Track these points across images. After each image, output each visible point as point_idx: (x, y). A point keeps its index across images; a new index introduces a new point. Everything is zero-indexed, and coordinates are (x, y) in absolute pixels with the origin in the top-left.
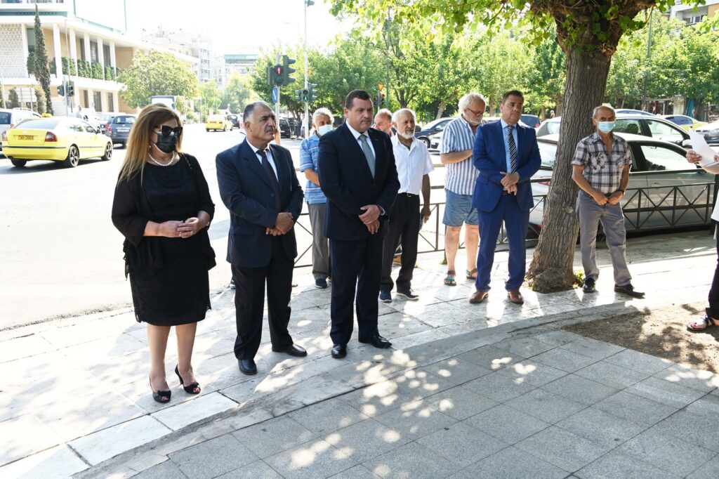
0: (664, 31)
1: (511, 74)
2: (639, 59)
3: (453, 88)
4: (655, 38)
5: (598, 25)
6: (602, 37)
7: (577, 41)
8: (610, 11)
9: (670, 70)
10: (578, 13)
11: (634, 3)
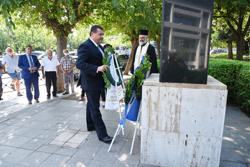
0: (88, 32)
1: (50, 41)
2: (82, 39)
3: (33, 44)
4: (86, 34)
5: (63, 31)
6: (64, 34)
7: (58, 34)
8: (65, 28)
10: (57, 28)
11: (70, 27)
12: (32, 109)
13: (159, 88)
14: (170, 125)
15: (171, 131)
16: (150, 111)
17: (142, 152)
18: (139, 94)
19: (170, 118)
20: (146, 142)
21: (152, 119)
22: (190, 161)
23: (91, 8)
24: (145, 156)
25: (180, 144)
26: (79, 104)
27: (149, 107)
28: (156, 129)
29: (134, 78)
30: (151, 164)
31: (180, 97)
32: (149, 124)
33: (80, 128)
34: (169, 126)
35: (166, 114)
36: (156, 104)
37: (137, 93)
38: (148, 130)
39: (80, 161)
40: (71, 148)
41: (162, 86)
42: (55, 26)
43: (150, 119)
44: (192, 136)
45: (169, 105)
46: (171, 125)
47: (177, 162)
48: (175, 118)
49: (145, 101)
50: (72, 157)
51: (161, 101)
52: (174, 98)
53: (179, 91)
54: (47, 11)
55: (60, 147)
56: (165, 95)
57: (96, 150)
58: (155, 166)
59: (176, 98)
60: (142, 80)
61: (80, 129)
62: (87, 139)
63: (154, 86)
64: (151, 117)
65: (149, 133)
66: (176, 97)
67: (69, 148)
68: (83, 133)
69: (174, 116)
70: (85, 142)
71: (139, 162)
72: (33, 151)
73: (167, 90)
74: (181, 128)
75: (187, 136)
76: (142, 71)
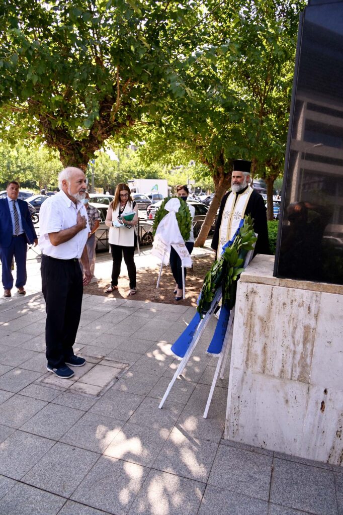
1: (50, 170)
2: (114, 167)
3: (16, 175)
5: (78, 155)
6: (80, 160)
8: (82, 150)
9: (129, 174)
10: (68, 148)
11: (92, 147)
12: (11, 307)
13: (272, 290)
14: (291, 365)
15: (291, 379)
16: (252, 335)
17: (229, 416)
18: (229, 298)
19: (292, 352)
20: (239, 397)
21: (253, 350)
22: (329, 444)
23: (137, 111)
24: (235, 425)
25: (310, 406)
26: (104, 304)
27: (249, 325)
28: (261, 371)
29: (221, 264)
30: (246, 443)
31: (315, 311)
32: (247, 360)
33: (104, 355)
34: (288, 368)
35: (284, 343)
36: (264, 322)
37: (226, 296)
38: (245, 373)
39: (102, 424)
40: (86, 394)
41: (278, 284)
42: (64, 143)
43: (250, 351)
44: (336, 393)
45: (291, 325)
46: (292, 367)
47: (300, 443)
48: (302, 353)
49: (242, 313)
50: (87, 413)
51: (276, 315)
52: (303, 311)
53: (314, 298)
54: (49, 114)
55: (65, 390)
56: (284, 304)
57: (135, 402)
58: (254, 447)
59: (308, 311)
60: (237, 268)
61: (104, 357)
62: (117, 378)
63: (261, 283)
64: (251, 347)
65: (246, 378)
66: (307, 309)
67: (81, 394)
68: (109, 365)
69: (300, 348)
70: (114, 384)
71: (220, 437)
72: (13, 394)
73: (288, 294)
74: (314, 375)
75: (325, 391)
76: (237, 251)
